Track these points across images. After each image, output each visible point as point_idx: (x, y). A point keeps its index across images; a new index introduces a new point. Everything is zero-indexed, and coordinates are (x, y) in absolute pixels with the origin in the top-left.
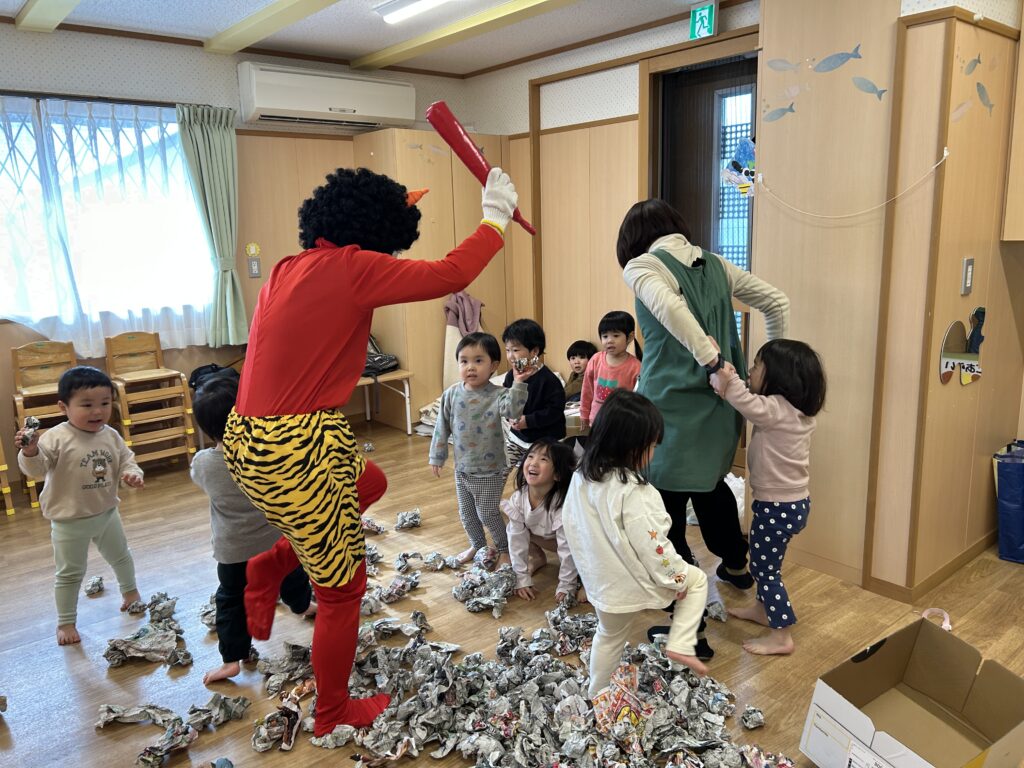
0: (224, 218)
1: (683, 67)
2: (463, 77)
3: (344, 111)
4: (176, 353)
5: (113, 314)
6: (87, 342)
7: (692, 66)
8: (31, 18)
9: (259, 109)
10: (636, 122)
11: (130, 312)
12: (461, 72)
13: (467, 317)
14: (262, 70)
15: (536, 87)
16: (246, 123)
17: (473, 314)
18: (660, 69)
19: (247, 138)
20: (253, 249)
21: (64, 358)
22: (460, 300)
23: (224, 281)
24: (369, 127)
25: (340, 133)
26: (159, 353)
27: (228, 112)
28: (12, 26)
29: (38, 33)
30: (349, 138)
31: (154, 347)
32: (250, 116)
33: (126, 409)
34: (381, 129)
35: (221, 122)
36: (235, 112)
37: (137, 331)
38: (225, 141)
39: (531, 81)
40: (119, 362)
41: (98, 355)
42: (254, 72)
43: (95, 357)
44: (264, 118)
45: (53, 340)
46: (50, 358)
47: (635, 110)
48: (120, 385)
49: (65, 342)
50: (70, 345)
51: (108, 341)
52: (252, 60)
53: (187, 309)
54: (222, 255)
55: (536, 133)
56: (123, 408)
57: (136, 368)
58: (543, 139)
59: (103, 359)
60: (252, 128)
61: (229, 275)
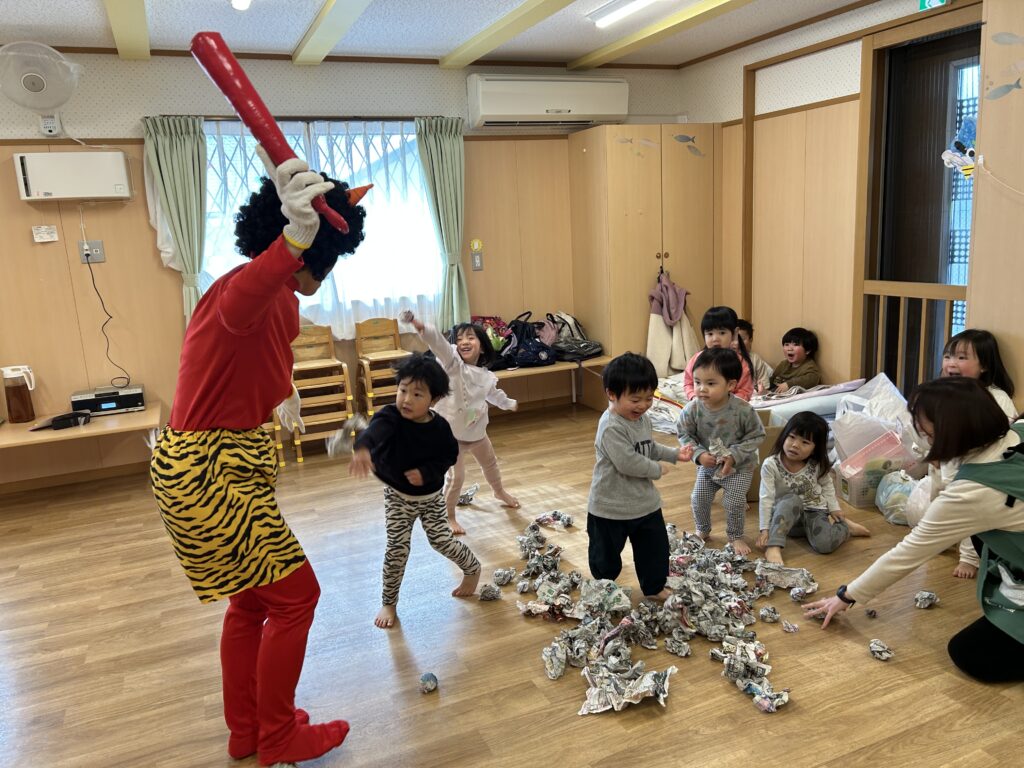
0: (452, 216)
1: (912, 41)
2: (678, 67)
3: (559, 112)
4: (411, 337)
5: (362, 303)
6: (341, 326)
7: (923, 38)
8: (305, 54)
9: (483, 116)
10: (857, 102)
11: (375, 301)
12: (676, 63)
13: (671, 306)
14: (487, 80)
15: (751, 73)
16: (473, 130)
17: (678, 302)
18: (885, 45)
19: (473, 143)
20: (476, 245)
21: (324, 339)
22: (664, 289)
23: (451, 274)
24: (584, 125)
25: (557, 132)
26: (397, 337)
27: (457, 121)
28: (289, 62)
29: (310, 66)
30: (565, 137)
31: (393, 332)
32: (476, 124)
33: (370, 384)
34: (595, 126)
35: (451, 131)
36: (463, 121)
37: (380, 317)
38: (454, 147)
39: (746, 67)
40: (366, 344)
41: (350, 337)
42: (480, 83)
43: (347, 339)
44: (488, 124)
45: (317, 324)
46: (314, 339)
47: (856, 89)
48: (366, 363)
49: (325, 326)
50: (329, 328)
51: (357, 325)
52: (480, 72)
53: (420, 298)
54: (450, 250)
55: (750, 118)
56: (368, 382)
57: (378, 349)
58: (758, 124)
59: (353, 341)
60: (477, 134)
61: (455, 268)
